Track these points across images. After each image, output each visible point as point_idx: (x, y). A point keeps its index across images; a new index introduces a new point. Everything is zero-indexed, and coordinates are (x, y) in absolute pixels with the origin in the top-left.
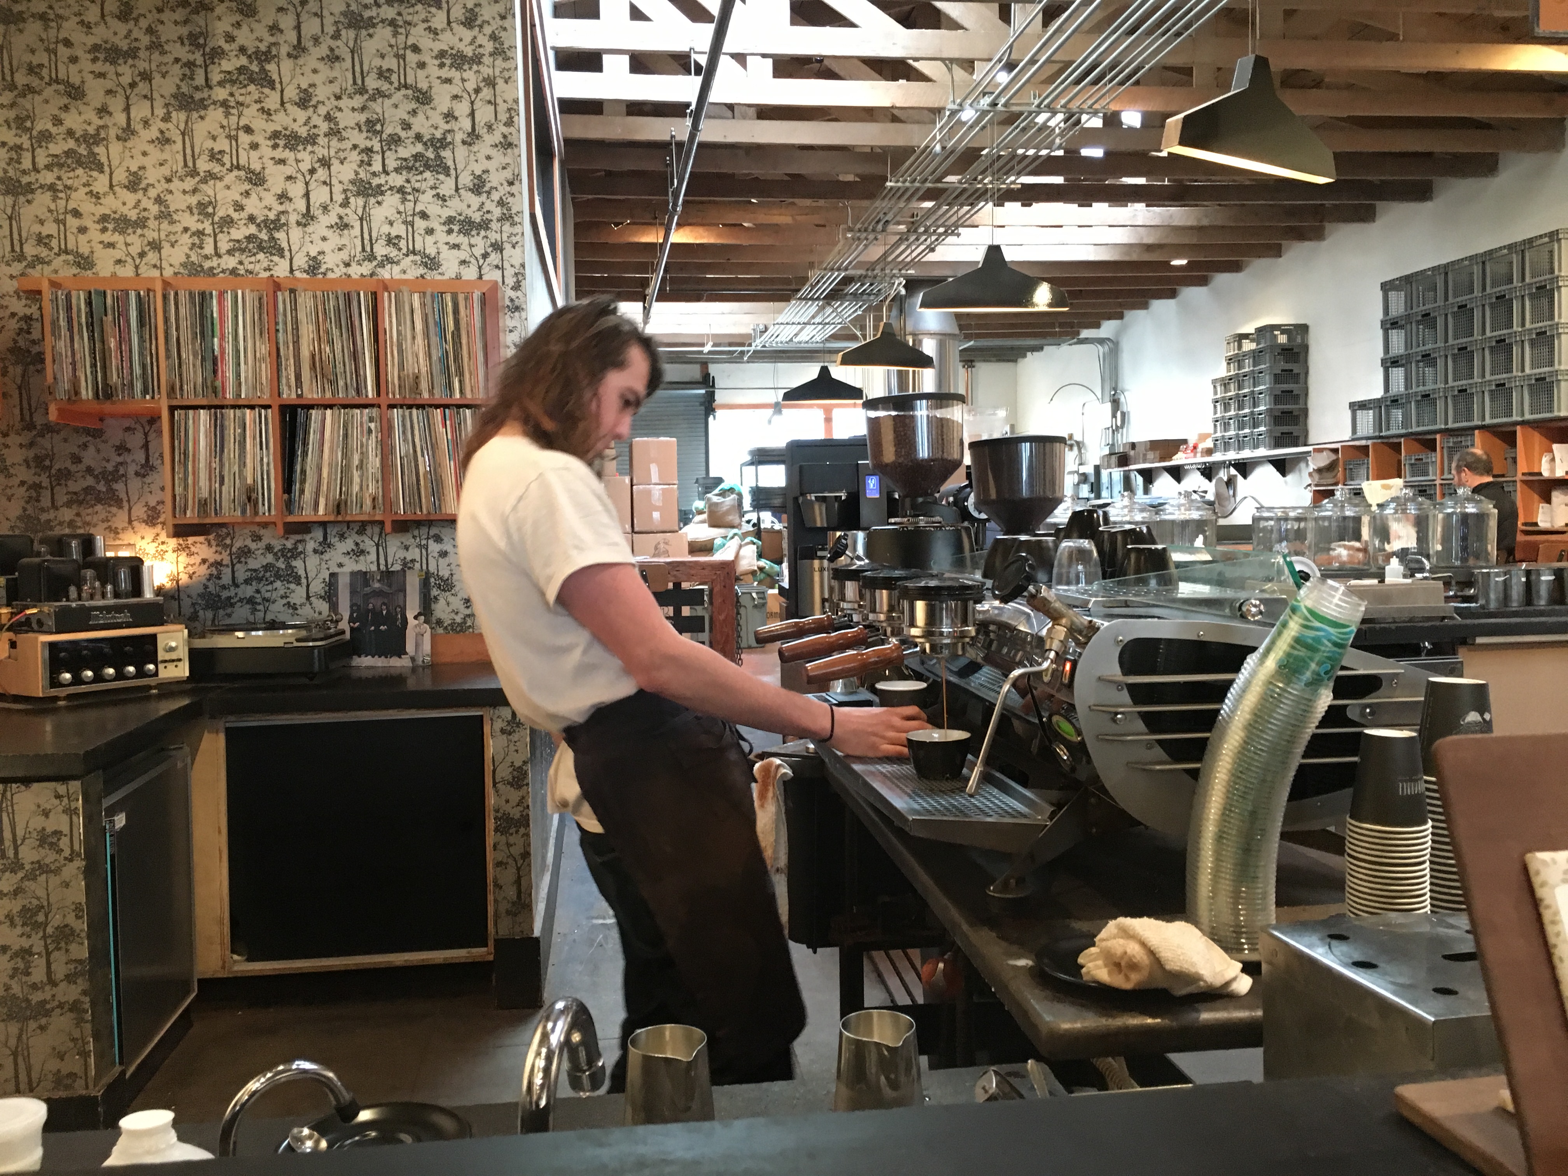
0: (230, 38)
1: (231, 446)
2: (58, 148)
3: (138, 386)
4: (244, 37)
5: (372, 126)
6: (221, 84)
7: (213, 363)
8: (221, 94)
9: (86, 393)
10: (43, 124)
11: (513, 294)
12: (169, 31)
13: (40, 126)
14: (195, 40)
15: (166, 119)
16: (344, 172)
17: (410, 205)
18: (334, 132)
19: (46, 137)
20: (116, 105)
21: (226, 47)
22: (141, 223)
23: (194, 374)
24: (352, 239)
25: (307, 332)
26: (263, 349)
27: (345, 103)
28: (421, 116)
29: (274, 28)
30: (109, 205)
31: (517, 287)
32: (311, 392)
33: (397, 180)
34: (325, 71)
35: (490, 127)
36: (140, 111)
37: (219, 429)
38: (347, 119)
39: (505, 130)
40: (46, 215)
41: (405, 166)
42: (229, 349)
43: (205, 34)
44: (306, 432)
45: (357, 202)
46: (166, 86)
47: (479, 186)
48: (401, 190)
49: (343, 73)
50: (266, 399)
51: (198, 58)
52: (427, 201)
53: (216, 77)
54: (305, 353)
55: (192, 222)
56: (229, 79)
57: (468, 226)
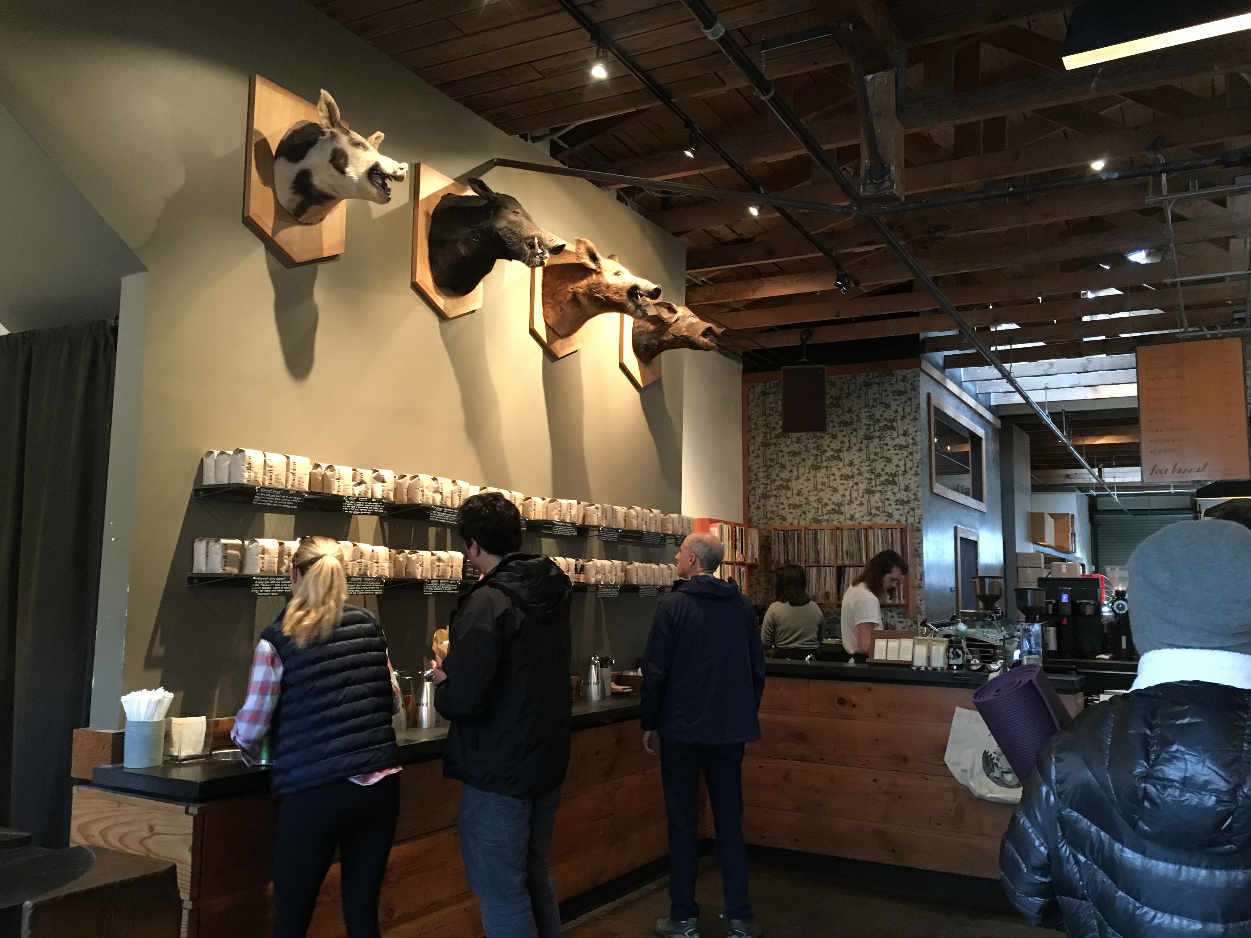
0: (829, 446)
1: (822, 579)
2: (777, 483)
3: (797, 560)
4: (833, 446)
5: (872, 471)
6: (826, 461)
7: (817, 552)
8: (825, 464)
9: (782, 562)
10: (774, 477)
11: (918, 525)
12: (811, 446)
13: (773, 477)
14: (818, 448)
15: (809, 473)
16: (862, 487)
17: (883, 496)
18: (860, 474)
19: (774, 480)
20: (795, 469)
21: (827, 449)
22: (801, 506)
23: (812, 556)
24: (864, 509)
25: (846, 543)
26: (832, 548)
27: (864, 464)
28: (888, 467)
29: (842, 442)
30: (792, 501)
31: (919, 523)
32: (846, 562)
33: (879, 488)
34: (858, 454)
35: (911, 469)
36: (802, 470)
37: (819, 573)
38: (864, 469)
39: (916, 469)
40: (773, 504)
41: (882, 484)
42: (823, 549)
43: (821, 446)
44: (844, 575)
45: (866, 496)
46: (809, 463)
47: (907, 489)
48: (881, 492)
49: (863, 455)
50: (833, 564)
51: (819, 453)
52: (889, 495)
53: (824, 459)
54: (845, 549)
55: (815, 505)
56: (828, 459)
57: (903, 503)
